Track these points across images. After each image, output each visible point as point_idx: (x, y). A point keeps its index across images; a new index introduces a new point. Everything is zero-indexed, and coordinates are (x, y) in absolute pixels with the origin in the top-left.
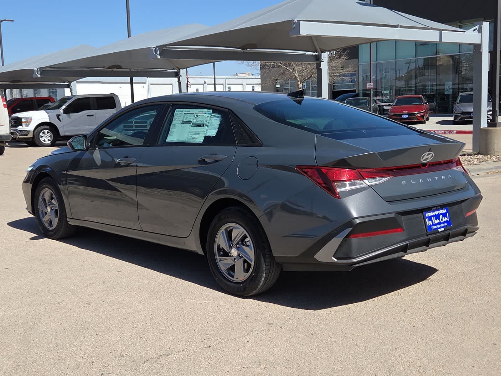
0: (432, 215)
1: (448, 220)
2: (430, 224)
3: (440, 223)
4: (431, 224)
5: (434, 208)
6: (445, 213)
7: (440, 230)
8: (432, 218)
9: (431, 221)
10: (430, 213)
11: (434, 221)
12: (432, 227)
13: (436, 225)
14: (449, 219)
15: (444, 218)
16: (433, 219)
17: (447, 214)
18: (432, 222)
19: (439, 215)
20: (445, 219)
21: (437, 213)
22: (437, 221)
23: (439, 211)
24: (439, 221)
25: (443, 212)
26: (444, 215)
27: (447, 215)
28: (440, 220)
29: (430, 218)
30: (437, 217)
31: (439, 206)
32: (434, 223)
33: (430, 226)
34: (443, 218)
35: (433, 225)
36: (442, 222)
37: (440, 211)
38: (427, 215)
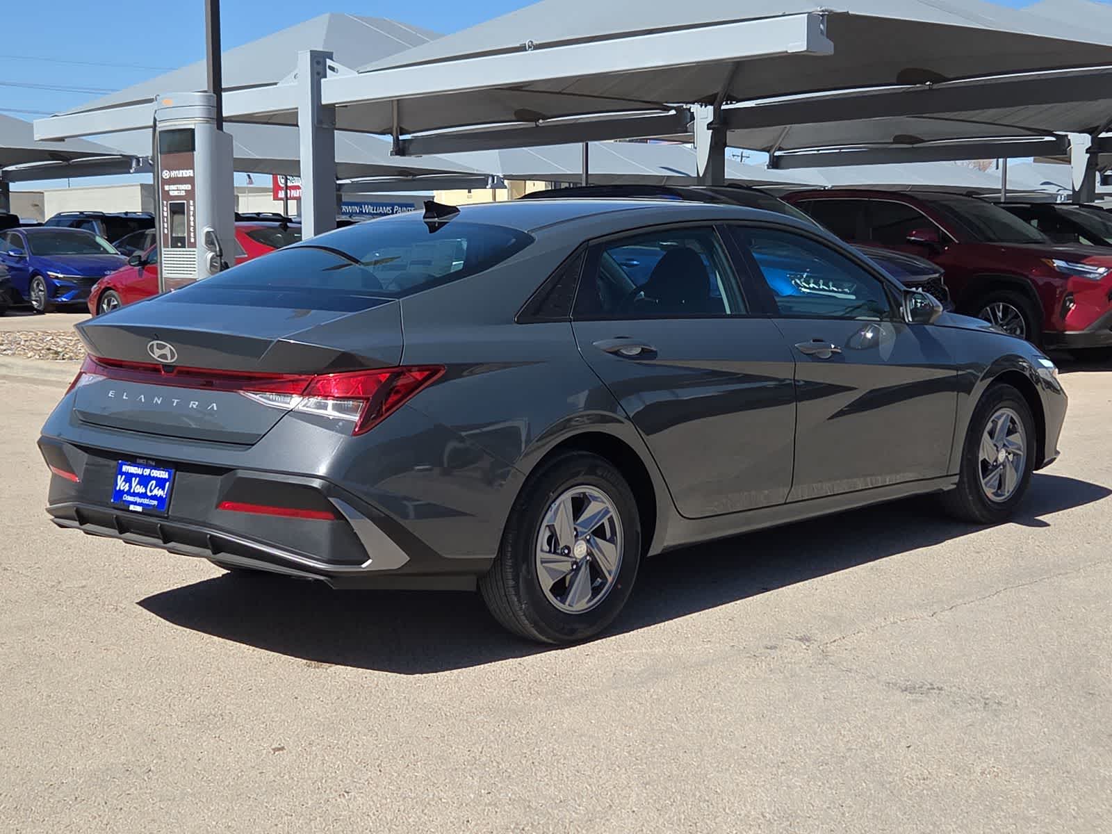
0: (135, 472)
1: (164, 496)
2: (122, 489)
3: (144, 495)
4: (125, 490)
5: (141, 461)
6: (165, 480)
7: (132, 507)
8: (134, 479)
9: (128, 484)
10: (132, 468)
11: (134, 485)
12: (125, 495)
13: (134, 494)
14: (166, 495)
15: (158, 488)
16: (135, 481)
17: (167, 484)
18: (130, 487)
19: (150, 478)
20: (159, 492)
21: (147, 472)
22: (140, 490)
23: (153, 471)
24: (144, 491)
25: (161, 476)
26: (161, 483)
27: (165, 485)
28: (146, 489)
29: (129, 477)
30: (144, 481)
31: (153, 460)
32: (132, 491)
33: (121, 492)
34: (155, 488)
35: (129, 493)
36: (149, 494)
37: (156, 471)
38: (125, 468)
